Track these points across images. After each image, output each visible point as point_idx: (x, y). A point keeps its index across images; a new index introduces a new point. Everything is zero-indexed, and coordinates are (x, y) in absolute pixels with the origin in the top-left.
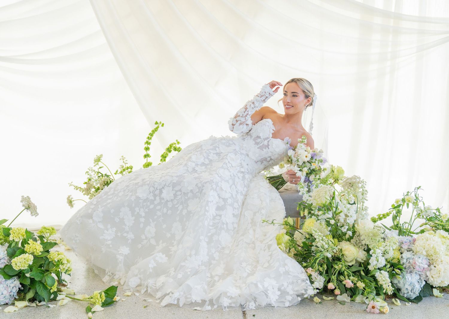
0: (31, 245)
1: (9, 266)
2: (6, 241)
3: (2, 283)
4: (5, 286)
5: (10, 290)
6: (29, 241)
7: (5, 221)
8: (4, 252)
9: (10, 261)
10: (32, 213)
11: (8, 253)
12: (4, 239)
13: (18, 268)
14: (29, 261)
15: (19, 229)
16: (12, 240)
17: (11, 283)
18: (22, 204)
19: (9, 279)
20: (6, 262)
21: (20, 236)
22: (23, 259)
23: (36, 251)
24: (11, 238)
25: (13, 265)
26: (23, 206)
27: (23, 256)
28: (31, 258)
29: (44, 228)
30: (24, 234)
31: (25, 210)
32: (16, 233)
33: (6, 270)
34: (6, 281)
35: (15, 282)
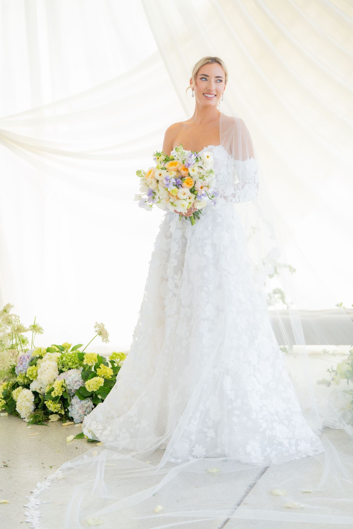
0: (102, 369)
1: (83, 388)
2: (81, 365)
3: (78, 403)
4: (80, 405)
5: (84, 409)
6: (100, 365)
7: (80, 345)
8: (79, 375)
9: (84, 383)
10: (103, 339)
11: (82, 376)
12: (79, 363)
13: (91, 389)
14: (100, 383)
15: (92, 354)
16: (86, 364)
17: (86, 404)
18: (95, 330)
19: (84, 399)
20: (81, 384)
21: (93, 360)
22: (95, 382)
23: (107, 375)
24: (85, 363)
25: (87, 387)
26: (96, 331)
27: (95, 379)
28: (102, 380)
29: (115, 354)
30: (96, 358)
31: (98, 335)
32: (89, 358)
33: (81, 392)
34: (81, 401)
35: (89, 402)
